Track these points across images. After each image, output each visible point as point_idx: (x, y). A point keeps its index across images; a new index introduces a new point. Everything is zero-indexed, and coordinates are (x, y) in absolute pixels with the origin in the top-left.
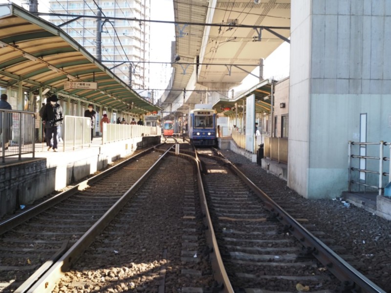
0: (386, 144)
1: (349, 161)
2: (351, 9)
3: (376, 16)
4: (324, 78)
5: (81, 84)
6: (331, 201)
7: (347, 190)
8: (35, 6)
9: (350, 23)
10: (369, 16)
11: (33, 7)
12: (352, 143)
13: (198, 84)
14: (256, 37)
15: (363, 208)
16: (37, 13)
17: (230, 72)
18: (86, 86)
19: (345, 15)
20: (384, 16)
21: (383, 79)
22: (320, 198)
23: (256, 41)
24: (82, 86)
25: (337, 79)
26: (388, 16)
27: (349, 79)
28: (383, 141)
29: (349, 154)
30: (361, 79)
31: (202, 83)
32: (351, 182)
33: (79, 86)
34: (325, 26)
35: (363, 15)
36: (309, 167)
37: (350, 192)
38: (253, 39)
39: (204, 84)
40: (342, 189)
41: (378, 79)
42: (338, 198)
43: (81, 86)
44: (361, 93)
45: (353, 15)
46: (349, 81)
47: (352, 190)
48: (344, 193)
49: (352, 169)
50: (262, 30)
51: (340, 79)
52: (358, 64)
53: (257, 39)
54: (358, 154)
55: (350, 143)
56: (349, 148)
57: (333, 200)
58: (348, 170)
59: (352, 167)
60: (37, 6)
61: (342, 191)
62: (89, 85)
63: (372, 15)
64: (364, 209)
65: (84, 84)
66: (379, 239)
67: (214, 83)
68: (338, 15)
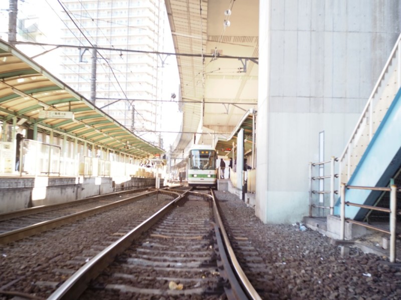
0: (337, 159)
1: (310, 184)
2: (311, 25)
3: (338, 32)
4: (283, 96)
5: (56, 114)
6: (290, 226)
7: (308, 215)
8: (14, 36)
9: (311, 39)
10: (330, 31)
11: (12, 36)
12: (313, 165)
13: (204, 127)
14: (241, 68)
15: (318, 230)
16: (16, 41)
17: (228, 111)
18: (61, 115)
19: (305, 31)
20: (347, 32)
21: (346, 98)
22: (280, 223)
23: (241, 72)
24: (58, 115)
25: (297, 97)
26: (350, 32)
27: (310, 97)
28: (334, 157)
29: (310, 177)
30: (323, 97)
31: (208, 126)
32: (312, 206)
33: (54, 115)
34: (284, 42)
35: (324, 31)
36: (268, 189)
37: (311, 217)
38: (238, 70)
39: (210, 127)
40: (303, 214)
41: (341, 98)
42: (298, 224)
43: (56, 115)
44: (323, 112)
45: (313, 31)
46: (310, 100)
47: (313, 215)
48: (305, 218)
49: (313, 192)
50: (247, 62)
51: (299, 97)
52: (319, 81)
53: (242, 70)
54: (318, 176)
55: (311, 164)
56: (310, 169)
57: (294, 225)
58: (309, 193)
59: (313, 190)
60: (15, 35)
61: (303, 216)
62: (65, 114)
63: (334, 31)
64: (318, 232)
65: (59, 114)
66: (309, 253)
67: (220, 126)
68: (298, 30)
